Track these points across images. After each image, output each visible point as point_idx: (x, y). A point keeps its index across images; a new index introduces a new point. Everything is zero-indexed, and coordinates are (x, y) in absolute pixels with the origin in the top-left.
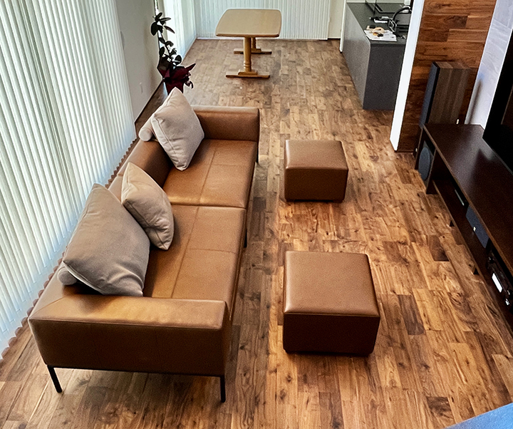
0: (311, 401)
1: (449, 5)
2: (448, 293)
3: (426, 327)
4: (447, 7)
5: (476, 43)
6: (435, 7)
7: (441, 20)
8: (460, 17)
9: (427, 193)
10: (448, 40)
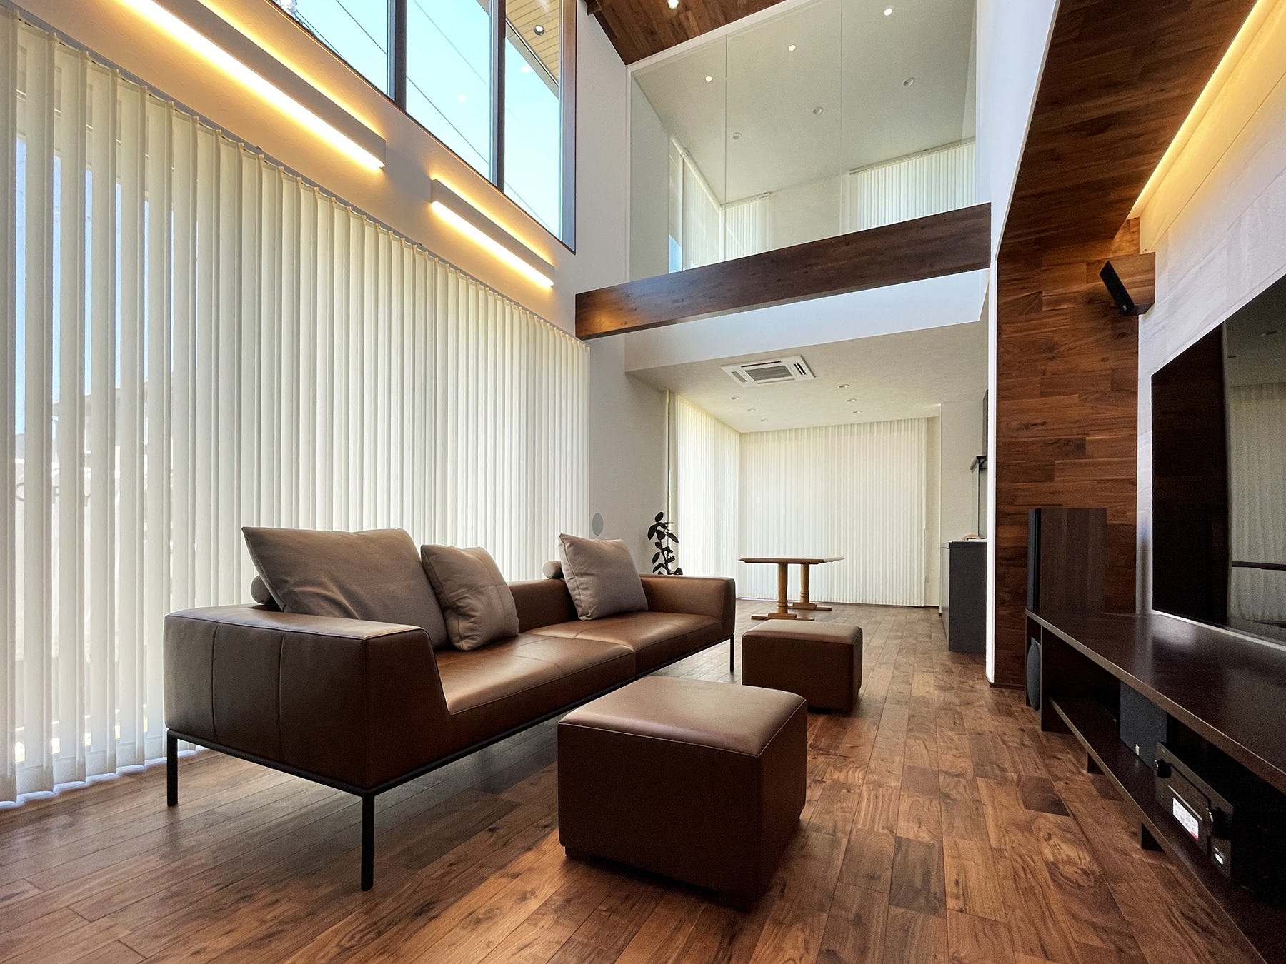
0: (536, 949)
1: (1044, 424)
2: (1047, 864)
3: (951, 903)
4: (1040, 428)
5: (1116, 480)
6: (1019, 429)
7: (1035, 449)
8: (1069, 441)
9: (1044, 729)
10: (1056, 479)
